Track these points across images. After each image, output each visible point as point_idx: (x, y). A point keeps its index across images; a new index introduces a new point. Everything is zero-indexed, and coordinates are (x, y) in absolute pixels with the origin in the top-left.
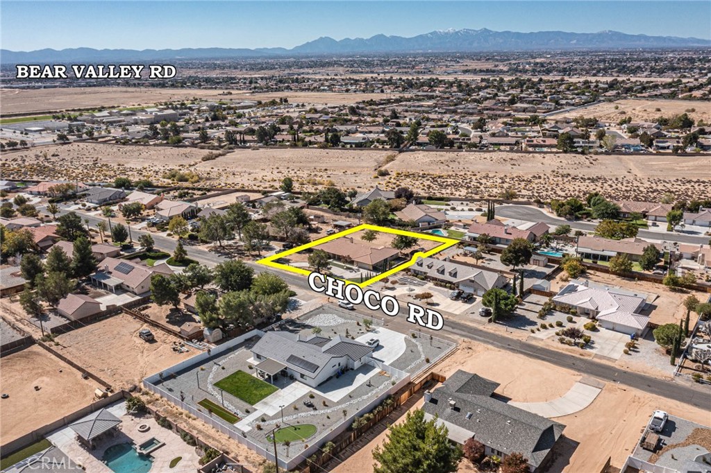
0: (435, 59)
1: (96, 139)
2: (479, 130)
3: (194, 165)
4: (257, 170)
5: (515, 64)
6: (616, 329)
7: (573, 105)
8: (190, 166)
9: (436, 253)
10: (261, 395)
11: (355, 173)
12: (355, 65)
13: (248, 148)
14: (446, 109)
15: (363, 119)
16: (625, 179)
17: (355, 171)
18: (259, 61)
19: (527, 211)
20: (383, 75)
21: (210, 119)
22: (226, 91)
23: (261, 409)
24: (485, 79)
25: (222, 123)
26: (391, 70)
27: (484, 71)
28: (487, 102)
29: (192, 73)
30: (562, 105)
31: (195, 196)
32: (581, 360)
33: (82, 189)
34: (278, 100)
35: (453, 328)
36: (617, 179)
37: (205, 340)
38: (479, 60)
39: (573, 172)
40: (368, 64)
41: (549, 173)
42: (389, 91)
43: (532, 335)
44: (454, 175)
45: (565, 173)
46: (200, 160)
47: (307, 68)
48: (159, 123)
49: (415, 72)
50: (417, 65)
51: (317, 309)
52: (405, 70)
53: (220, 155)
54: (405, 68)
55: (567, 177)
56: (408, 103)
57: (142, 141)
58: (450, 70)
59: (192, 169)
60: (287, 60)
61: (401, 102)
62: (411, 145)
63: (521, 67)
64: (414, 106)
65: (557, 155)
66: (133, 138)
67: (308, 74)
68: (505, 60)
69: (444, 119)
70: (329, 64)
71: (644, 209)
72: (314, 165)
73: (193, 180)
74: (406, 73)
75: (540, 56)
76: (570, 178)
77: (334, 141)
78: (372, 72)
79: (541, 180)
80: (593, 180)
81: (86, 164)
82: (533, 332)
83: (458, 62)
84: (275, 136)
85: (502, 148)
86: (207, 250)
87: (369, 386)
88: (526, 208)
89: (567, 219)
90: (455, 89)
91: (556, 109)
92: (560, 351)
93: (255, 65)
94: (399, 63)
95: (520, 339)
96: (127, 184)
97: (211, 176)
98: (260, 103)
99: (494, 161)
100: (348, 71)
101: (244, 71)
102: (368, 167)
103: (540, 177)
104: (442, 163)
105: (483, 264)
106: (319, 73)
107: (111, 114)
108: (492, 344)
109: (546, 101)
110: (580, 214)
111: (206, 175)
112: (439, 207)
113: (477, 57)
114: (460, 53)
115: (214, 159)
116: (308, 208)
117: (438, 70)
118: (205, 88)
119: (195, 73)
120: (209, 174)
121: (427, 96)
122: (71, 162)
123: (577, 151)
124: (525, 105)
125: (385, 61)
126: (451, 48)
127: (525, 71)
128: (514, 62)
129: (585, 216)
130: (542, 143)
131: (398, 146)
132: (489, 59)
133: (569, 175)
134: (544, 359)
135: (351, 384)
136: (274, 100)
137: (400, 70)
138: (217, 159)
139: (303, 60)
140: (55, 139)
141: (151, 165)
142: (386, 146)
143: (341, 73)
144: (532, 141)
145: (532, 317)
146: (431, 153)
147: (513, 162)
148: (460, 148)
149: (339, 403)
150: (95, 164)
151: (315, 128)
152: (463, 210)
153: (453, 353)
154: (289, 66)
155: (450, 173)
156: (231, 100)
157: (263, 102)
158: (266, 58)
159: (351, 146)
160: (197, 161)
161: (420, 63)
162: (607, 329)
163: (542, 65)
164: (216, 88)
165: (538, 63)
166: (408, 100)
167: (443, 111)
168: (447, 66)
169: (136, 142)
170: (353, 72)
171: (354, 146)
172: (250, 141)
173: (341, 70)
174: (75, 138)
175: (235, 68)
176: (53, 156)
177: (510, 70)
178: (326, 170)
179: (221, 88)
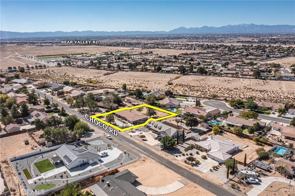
0: (226, 36)
1: (71, 65)
2: (224, 67)
3: (99, 77)
4: (122, 80)
5: (262, 39)
6: (215, 159)
7: (276, 57)
8: (98, 77)
9: (164, 119)
10: (47, 170)
11: (159, 83)
12: (191, 38)
13: (124, 71)
14: (215, 58)
15: (177, 61)
16: (277, 92)
17: (159, 82)
18: (154, 36)
19: (219, 103)
20: (202, 43)
21: (117, 59)
22: (132, 48)
23: (43, 176)
24: (244, 45)
25: (121, 61)
26: (206, 41)
27: (246, 42)
28: (236, 55)
29: (125, 41)
30: (271, 57)
31: (89, 89)
32: (188, 171)
33: (51, 84)
34: (149, 52)
35: (145, 151)
36: (273, 92)
37: (45, 146)
38: (246, 37)
39: (253, 88)
40: (197, 38)
41: (242, 87)
42: (198, 49)
43: (176, 158)
44: (200, 86)
45: (250, 88)
46: (103, 75)
47: (171, 39)
48: (96, 60)
49: (216, 42)
50: (218, 39)
51: (98, 138)
52: (211, 41)
53: (112, 73)
54: (212, 40)
55: (250, 89)
56: (202, 55)
57: (86, 67)
58: (232, 41)
59: (98, 78)
60: (165, 36)
61: (199, 54)
62: (190, 72)
63: (264, 40)
64: (203, 56)
65: (250, 79)
66: (84, 66)
67: (171, 42)
68: (258, 37)
69: (212, 62)
70: (181, 38)
71: (271, 106)
72: (144, 79)
73: (94, 83)
74: (212, 42)
75: (275, 35)
76: (251, 90)
77: (159, 70)
78: (198, 42)
79: (237, 91)
80: (261, 91)
81: (61, 75)
82: (177, 156)
83: (237, 38)
84: (137, 67)
85: (229, 75)
86: (77, 111)
87: (90, 171)
88: (219, 102)
89: (234, 108)
90: (227, 49)
91: (266, 59)
92: (182, 166)
93: (151, 38)
94: (210, 38)
95: (169, 159)
96: (67, 83)
97: (103, 82)
98: (141, 53)
99: (220, 81)
100: (188, 41)
101: (146, 40)
102: (165, 81)
103: (237, 89)
104: (197, 81)
105: (181, 125)
106: (176, 41)
107: (83, 56)
108: (155, 160)
109: (264, 55)
110: (240, 106)
111: (101, 81)
112: (182, 99)
113: (246, 36)
114: (240, 34)
115: (108, 75)
116: (128, 96)
117: (227, 41)
118: (126, 47)
119: (127, 41)
120: (103, 80)
121: (212, 52)
122: (57, 74)
123: (262, 78)
124: (253, 57)
125: (204, 37)
126: (236, 32)
127: (265, 42)
128: (262, 38)
129: (242, 107)
130: (247, 74)
131: (184, 72)
132: (251, 37)
133: (251, 88)
134: (171, 169)
135: (83, 170)
136: (147, 52)
137: (210, 41)
138: (110, 75)
139: (171, 36)
140: (57, 65)
141: (84, 76)
142: (178, 73)
143: (185, 41)
144: (243, 73)
145: (182, 150)
146: (195, 76)
147: (229, 82)
148: (210, 74)
149: (73, 177)
150: (64, 75)
151: (155, 64)
152: (191, 101)
153: (135, 162)
154: (164, 39)
155: (198, 85)
156: (131, 52)
157: (143, 53)
158: (157, 35)
159: (164, 72)
160: (101, 75)
161: (220, 38)
162: (211, 159)
163: (274, 39)
164: (130, 47)
165: (272, 39)
166: (203, 53)
167: (214, 58)
168: (231, 39)
169: (85, 67)
170: (190, 41)
171: (165, 72)
172: (126, 68)
173: (185, 40)
174: (64, 64)
175: (143, 39)
176: (52, 71)
177: (258, 41)
178: (148, 81)
179: (132, 47)
